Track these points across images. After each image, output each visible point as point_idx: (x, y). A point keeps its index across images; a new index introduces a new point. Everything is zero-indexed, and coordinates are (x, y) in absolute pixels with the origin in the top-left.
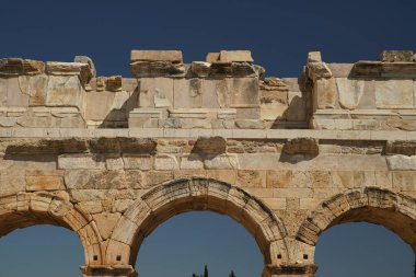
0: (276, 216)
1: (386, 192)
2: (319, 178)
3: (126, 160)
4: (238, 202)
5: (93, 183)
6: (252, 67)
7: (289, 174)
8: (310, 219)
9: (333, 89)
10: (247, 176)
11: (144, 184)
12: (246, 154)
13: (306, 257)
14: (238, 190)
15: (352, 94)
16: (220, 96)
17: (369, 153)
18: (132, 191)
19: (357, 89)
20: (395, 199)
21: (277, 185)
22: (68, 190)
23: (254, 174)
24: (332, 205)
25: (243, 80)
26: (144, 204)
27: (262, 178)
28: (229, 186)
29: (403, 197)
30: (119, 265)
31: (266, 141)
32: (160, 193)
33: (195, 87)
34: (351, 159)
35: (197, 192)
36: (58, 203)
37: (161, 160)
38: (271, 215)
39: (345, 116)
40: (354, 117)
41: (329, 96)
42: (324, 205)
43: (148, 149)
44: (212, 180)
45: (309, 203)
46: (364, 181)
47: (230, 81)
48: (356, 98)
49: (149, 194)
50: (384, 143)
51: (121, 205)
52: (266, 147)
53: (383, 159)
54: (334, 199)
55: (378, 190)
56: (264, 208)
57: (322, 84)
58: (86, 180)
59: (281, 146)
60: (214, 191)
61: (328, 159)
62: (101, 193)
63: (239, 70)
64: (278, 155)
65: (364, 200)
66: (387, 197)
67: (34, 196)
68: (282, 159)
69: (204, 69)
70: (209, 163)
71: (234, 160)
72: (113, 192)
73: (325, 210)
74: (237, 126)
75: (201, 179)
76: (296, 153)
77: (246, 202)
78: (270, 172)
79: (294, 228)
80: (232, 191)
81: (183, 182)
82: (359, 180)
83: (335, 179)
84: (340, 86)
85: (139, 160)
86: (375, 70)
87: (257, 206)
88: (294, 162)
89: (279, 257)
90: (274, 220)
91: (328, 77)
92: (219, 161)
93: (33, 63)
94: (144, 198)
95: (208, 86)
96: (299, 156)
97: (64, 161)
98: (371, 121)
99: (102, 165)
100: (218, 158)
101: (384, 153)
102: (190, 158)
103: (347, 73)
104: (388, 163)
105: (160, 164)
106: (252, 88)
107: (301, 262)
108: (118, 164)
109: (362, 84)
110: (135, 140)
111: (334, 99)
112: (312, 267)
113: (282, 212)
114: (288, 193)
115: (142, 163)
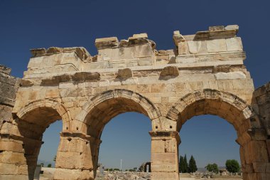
0: (155, 106)
1: (215, 91)
2: (179, 86)
3: (87, 83)
4: (136, 100)
5: (71, 94)
6: (148, 40)
7: (163, 85)
8: (173, 107)
9: (186, 46)
10: (142, 87)
11: (93, 93)
12: (142, 78)
13: (171, 127)
14: (137, 94)
15: (195, 47)
16: (133, 53)
17: (205, 73)
18: (87, 97)
19: (198, 45)
20: (220, 94)
21: (157, 91)
22: (61, 98)
23: (145, 86)
24: (186, 99)
25: (143, 46)
26: (91, 102)
27: (149, 88)
28: (132, 92)
29: (224, 93)
30: (77, 132)
31: (152, 71)
32: (99, 97)
33: (122, 51)
34: (196, 76)
35: (116, 96)
36: (56, 103)
37: (102, 82)
38: (153, 106)
39: (192, 57)
40: (196, 57)
41: (184, 49)
42: (182, 100)
43: (97, 77)
44: (124, 90)
45: (173, 99)
46: (203, 86)
47: (137, 47)
48: (197, 49)
49: (94, 98)
50: (212, 67)
51: (82, 104)
52: (153, 73)
53: (213, 75)
54: (186, 96)
55: (211, 90)
56: (149, 102)
57: (180, 45)
58: (68, 93)
59: (160, 73)
60: (125, 95)
61: (183, 77)
62: (74, 98)
63: (141, 42)
64: (158, 77)
65: (203, 96)
66: (215, 93)
67: (47, 101)
68: (160, 79)
69: (126, 43)
70: (124, 82)
71: (136, 80)
72: (79, 98)
73: (182, 102)
74: (139, 65)
75: (119, 90)
76: (167, 75)
77: (140, 99)
78: (153, 85)
79: (165, 112)
80: (134, 95)
81: (110, 91)
82: (201, 86)
83: (187, 86)
84: (189, 44)
85: (92, 83)
86: (206, 36)
87: (146, 101)
88: (166, 80)
89: (157, 127)
90: (154, 108)
91: (183, 41)
92: (129, 81)
93: (59, 48)
94: (92, 100)
95: (127, 50)
96: (169, 76)
97: (61, 85)
98: (205, 57)
99: (76, 86)
100: (128, 80)
101: (213, 72)
102: (115, 81)
103: (193, 38)
104: (215, 77)
105: (101, 84)
106: (147, 49)
107: (168, 130)
108: (83, 85)
109: (200, 42)
110: (90, 73)
111: (186, 50)
112: (174, 132)
113: (159, 104)
114: (162, 94)
115: (93, 84)
